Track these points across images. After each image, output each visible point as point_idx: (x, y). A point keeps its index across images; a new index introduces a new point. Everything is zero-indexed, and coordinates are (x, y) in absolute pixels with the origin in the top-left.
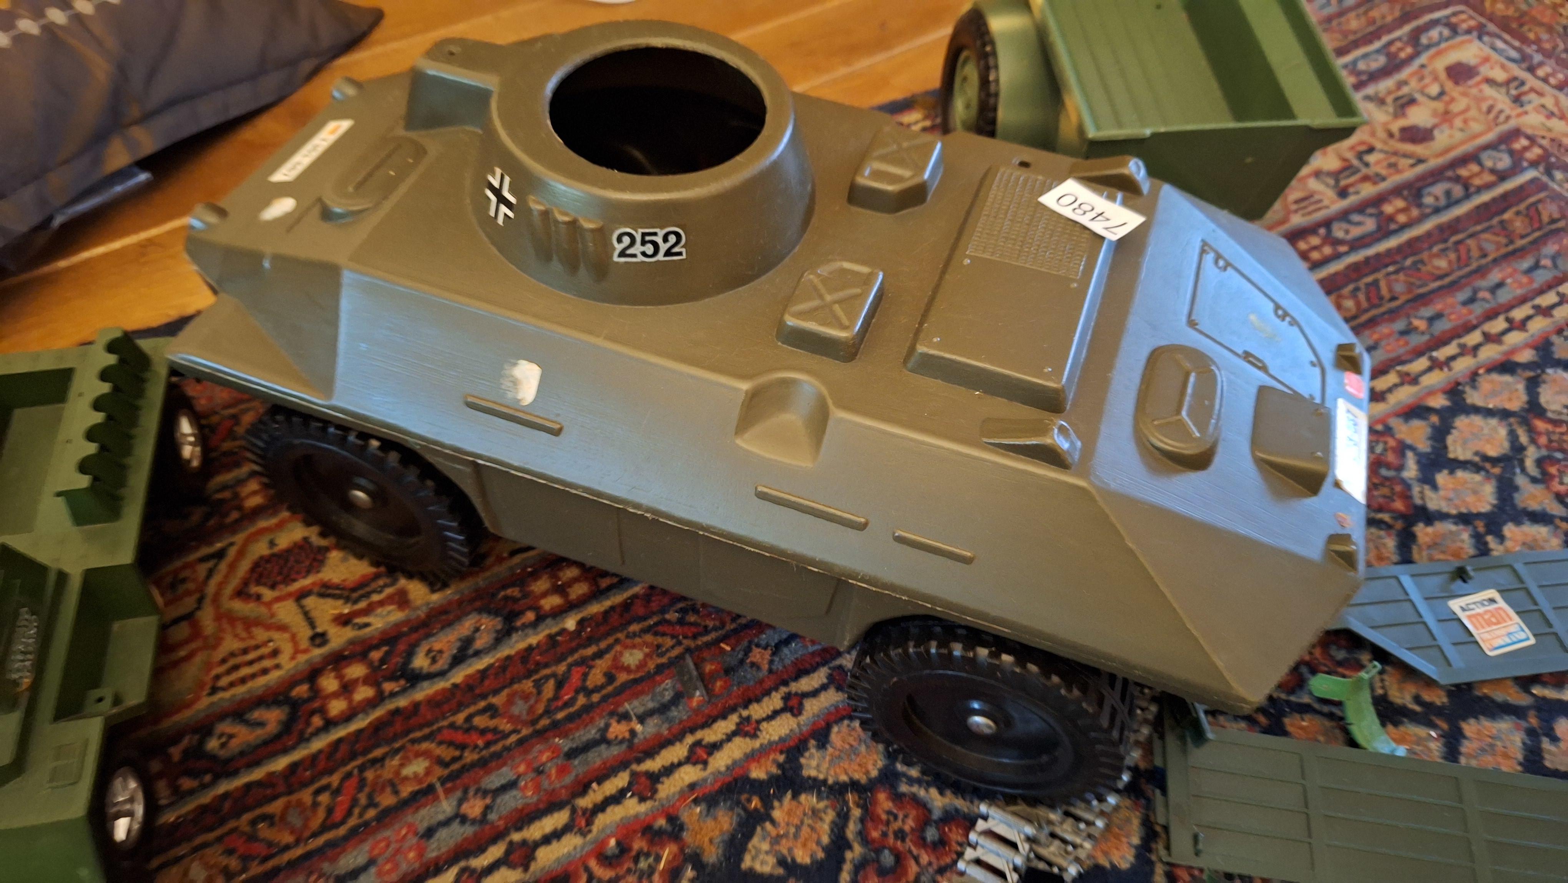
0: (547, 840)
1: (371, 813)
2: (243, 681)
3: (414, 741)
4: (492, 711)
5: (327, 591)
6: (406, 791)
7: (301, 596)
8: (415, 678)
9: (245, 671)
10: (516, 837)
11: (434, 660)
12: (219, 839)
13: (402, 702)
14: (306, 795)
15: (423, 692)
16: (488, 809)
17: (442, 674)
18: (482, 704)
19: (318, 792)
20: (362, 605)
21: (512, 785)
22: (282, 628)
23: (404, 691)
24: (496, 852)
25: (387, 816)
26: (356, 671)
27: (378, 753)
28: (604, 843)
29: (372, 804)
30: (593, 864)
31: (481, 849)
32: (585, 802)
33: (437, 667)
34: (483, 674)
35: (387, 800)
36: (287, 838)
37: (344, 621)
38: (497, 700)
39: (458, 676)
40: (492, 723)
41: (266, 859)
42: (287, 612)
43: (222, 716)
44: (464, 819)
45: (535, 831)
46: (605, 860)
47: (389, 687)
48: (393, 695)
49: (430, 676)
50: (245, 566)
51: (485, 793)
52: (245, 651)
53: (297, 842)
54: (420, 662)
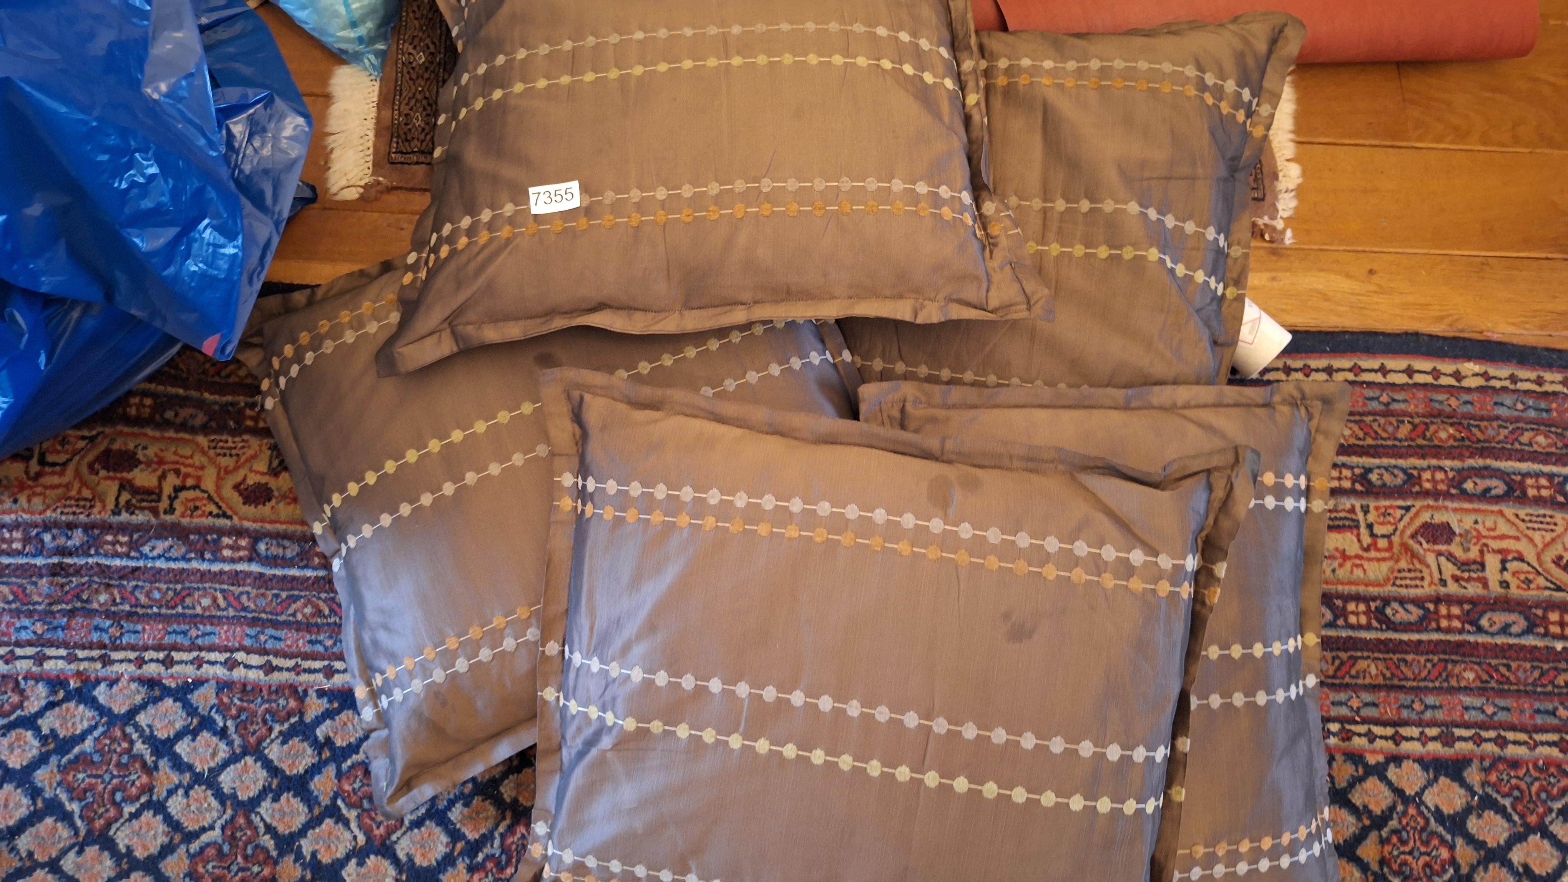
0: (1515, 743)
1: (1445, 685)
2: (1407, 586)
3: (1471, 662)
4: (1508, 667)
5: (1450, 557)
6: (1463, 684)
7: (1439, 554)
8: (1480, 630)
9: (1408, 582)
10: (1503, 733)
11: (1491, 626)
12: (1385, 659)
13: (1471, 638)
14: (1422, 659)
15: (1481, 639)
16: (1494, 714)
17: (1493, 635)
18: (1505, 661)
19: (1428, 660)
20: (1466, 575)
21: (1507, 709)
22: (1428, 566)
23: (1474, 633)
24: (1492, 734)
25: (1451, 690)
26: (1456, 610)
27: (1454, 657)
28: (1538, 760)
29: (1446, 680)
30: (1530, 766)
31: (1487, 729)
32: (1538, 737)
33: (1491, 630)
34: (1510, 646)
35: (1454, 683)
36: (1409, 674)
37: (1456, 579)
38: (1514, 665)
39: (1500, 640)
40: (1507, 674)
41: (1400, 680)
42: (1431, 559)
43: (1395, 599)
44: (1483, 712)
45: (1510, 736)
46: (1535, 766)
47: (1467, 627)
48: (1469, 632)
49: (1487, 633)
50: (1418, 523)
51: (1495, 705)
52: (1410, 571)
53: (1414, 680)
54: (1484, 622)
